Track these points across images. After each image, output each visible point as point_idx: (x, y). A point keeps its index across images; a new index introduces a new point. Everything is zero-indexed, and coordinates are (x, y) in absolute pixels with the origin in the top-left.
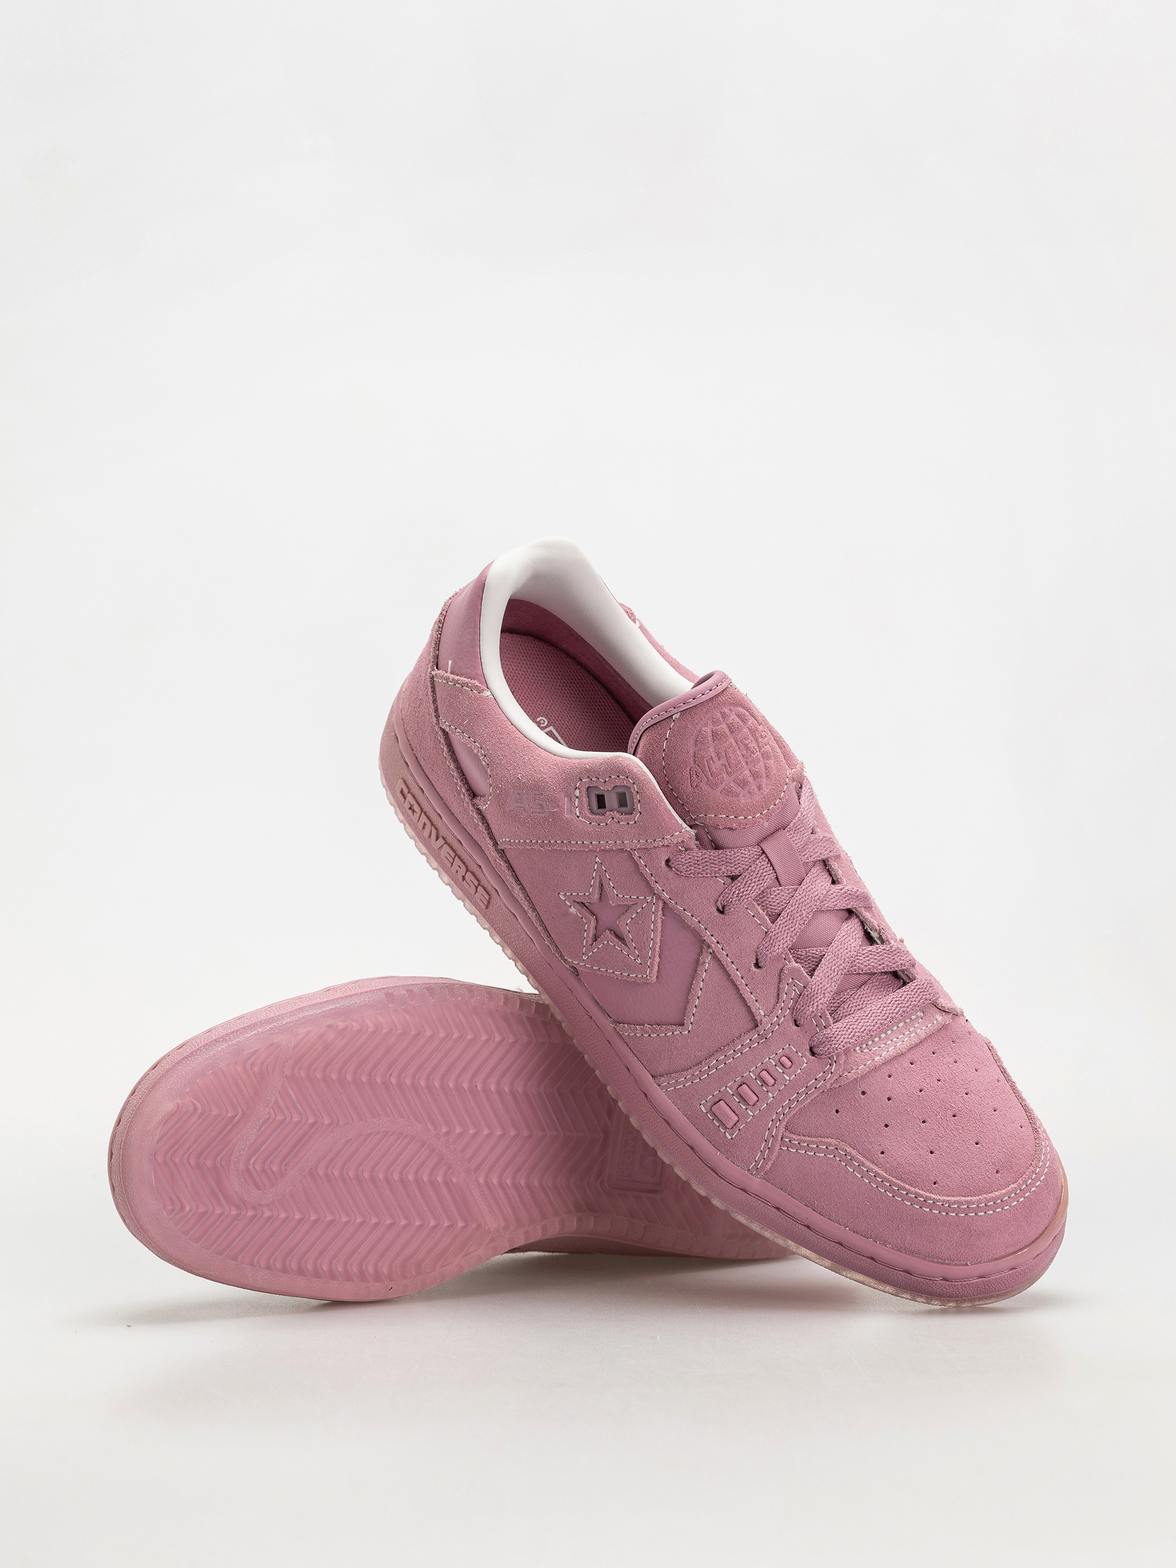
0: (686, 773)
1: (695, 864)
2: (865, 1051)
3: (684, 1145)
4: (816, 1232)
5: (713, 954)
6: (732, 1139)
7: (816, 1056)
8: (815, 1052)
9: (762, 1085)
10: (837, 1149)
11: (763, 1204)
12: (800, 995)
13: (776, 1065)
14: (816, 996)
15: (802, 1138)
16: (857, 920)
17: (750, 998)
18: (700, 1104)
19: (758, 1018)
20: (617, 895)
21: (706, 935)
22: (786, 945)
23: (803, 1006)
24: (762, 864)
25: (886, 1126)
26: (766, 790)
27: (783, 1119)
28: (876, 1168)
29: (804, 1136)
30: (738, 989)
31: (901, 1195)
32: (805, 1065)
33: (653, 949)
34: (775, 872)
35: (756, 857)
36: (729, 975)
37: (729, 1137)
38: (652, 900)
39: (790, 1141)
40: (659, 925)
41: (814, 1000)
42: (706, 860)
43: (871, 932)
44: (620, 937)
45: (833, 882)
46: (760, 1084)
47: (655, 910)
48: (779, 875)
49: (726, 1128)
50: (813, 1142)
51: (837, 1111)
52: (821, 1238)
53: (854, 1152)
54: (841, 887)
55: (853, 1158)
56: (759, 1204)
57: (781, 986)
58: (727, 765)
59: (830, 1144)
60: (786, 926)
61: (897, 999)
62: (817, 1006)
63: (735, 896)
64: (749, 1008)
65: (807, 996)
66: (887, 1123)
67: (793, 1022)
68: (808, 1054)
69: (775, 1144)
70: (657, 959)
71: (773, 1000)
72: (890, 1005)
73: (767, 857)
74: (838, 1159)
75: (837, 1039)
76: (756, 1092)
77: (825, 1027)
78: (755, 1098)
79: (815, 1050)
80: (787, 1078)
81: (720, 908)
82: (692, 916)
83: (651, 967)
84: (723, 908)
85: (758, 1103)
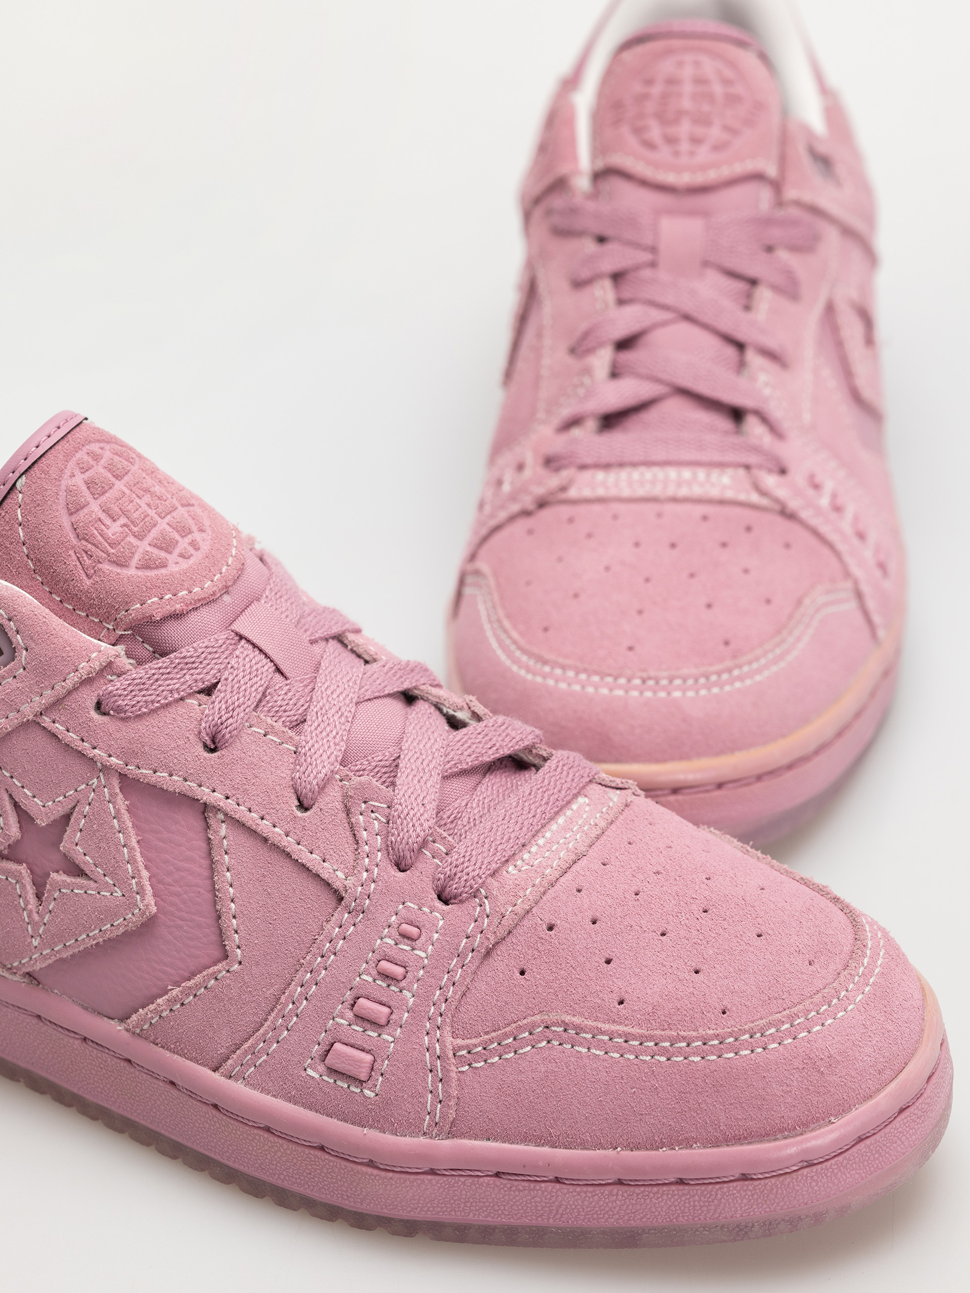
0: (73, 560)
1: (140, 690)
2: (523, 869)
3: (307, 1151)
4: (574, 1182)
5: (229, 819)
6: (377, 1095)
7: (453, 901)
8: (449, 897)
9: (389, 986)
10: (547, 1027)
11: (470, 1180)
12: (388, 823)
13: (396, 944)
14: (412, 813)
15: (486, 1037)
16: (426, 705)
17: (312, 860)
18: (305, 1070)
19: (337, 885)
20: (44, 806)
21: (205, 794)
22: (333, 758)
23: (399, 835)
24: (245, 653)
25: (608, 962)
26: (205, 547)
27: (443, 1021)
28: (621, 1028)
29: (487, 1033)
30: (288, 855)
31: (680, 1051)
32: (441, 923)
33: (132, 861)
34: (272, 661)
35: (231, 647)
36: (266, 840)
37: (372, 1095)
38: (100, 781)
39: (469, 1052)
40: (126, 816)
41: (412, 820)
42: (156, 677)
43: (456, 714)
44: (78, 871)
45: (366, 662)
46: (384, 985)
47: (111, 795)
48: (278, 663)
49: (361, 1082)
50: (506, 1036)
51: (522, 973)
52: (585, 1189)
53: (577, 1020)
54: (380, 664)
55: (579, 1029)
56: (464, 1183)
57: (353, 820)
58: (129, 523)
59: (534, 1025)
60: (321, 732)
61: (539, 786)
62: (421, 825)
63: (223, 712)
64: (317, 876)
65: (399, 817)
66: (607, 956)
67: (395, 867)
68: (439, 905)
69: (448, 1067)
70: (145, 874)
71: (349, 848)
72: (532, 797)
73: (248, 641)
74: (556, 1043)
75: (472, 863)
76: (384, 999)
77: (447, 854)
78: (386, 1010)
79: (445, 894)
80: (423, 955)
81: (209, 742)
82: (171, 775)
83: (141, 892)
84: (214, 742)
85: (393, 1017)
